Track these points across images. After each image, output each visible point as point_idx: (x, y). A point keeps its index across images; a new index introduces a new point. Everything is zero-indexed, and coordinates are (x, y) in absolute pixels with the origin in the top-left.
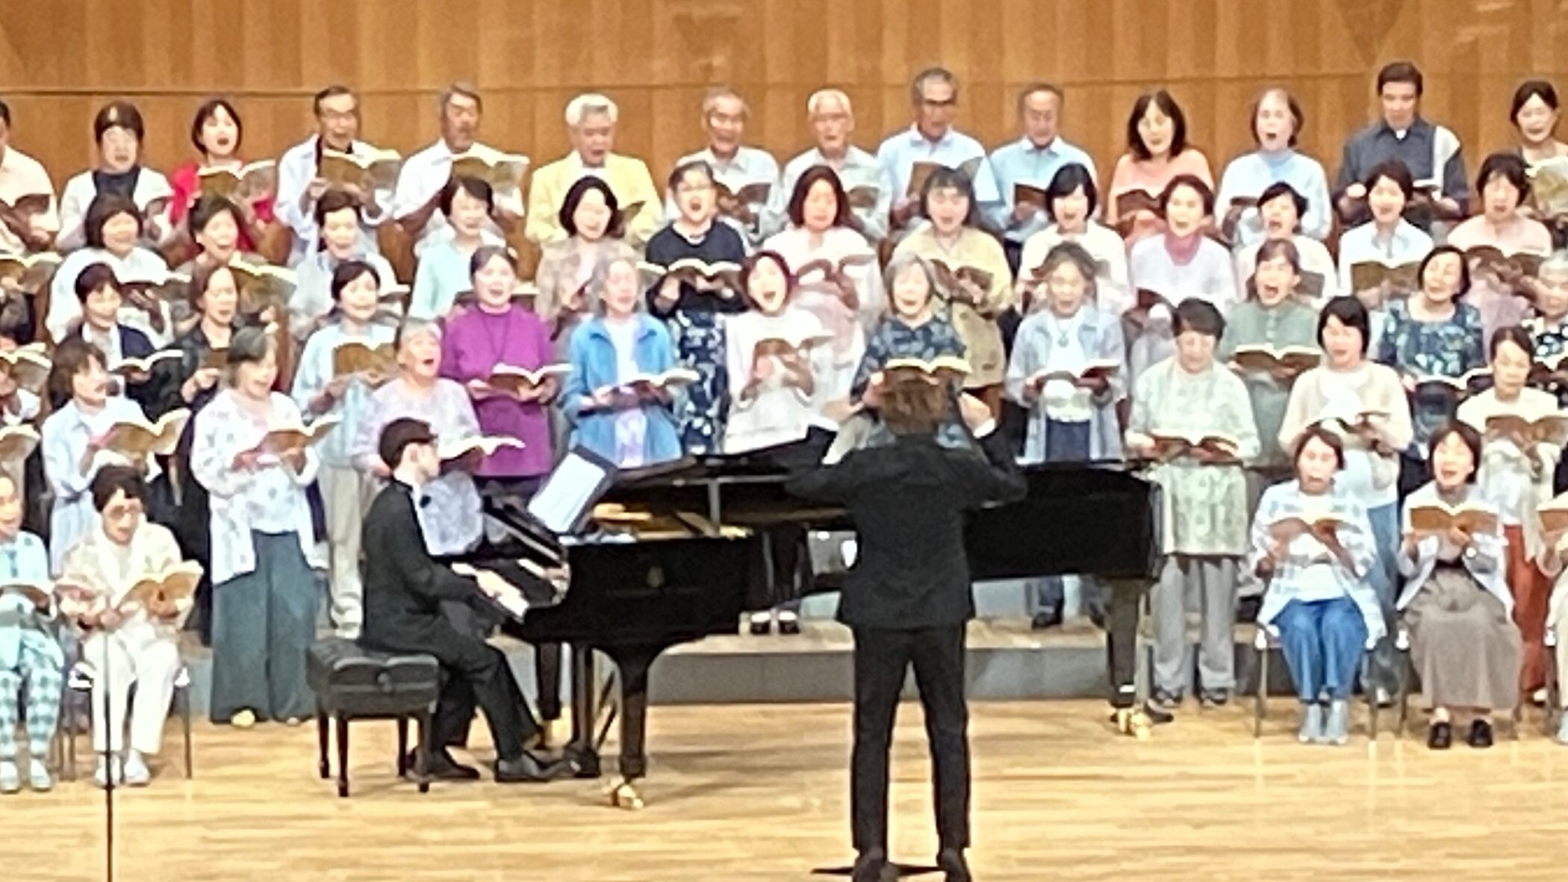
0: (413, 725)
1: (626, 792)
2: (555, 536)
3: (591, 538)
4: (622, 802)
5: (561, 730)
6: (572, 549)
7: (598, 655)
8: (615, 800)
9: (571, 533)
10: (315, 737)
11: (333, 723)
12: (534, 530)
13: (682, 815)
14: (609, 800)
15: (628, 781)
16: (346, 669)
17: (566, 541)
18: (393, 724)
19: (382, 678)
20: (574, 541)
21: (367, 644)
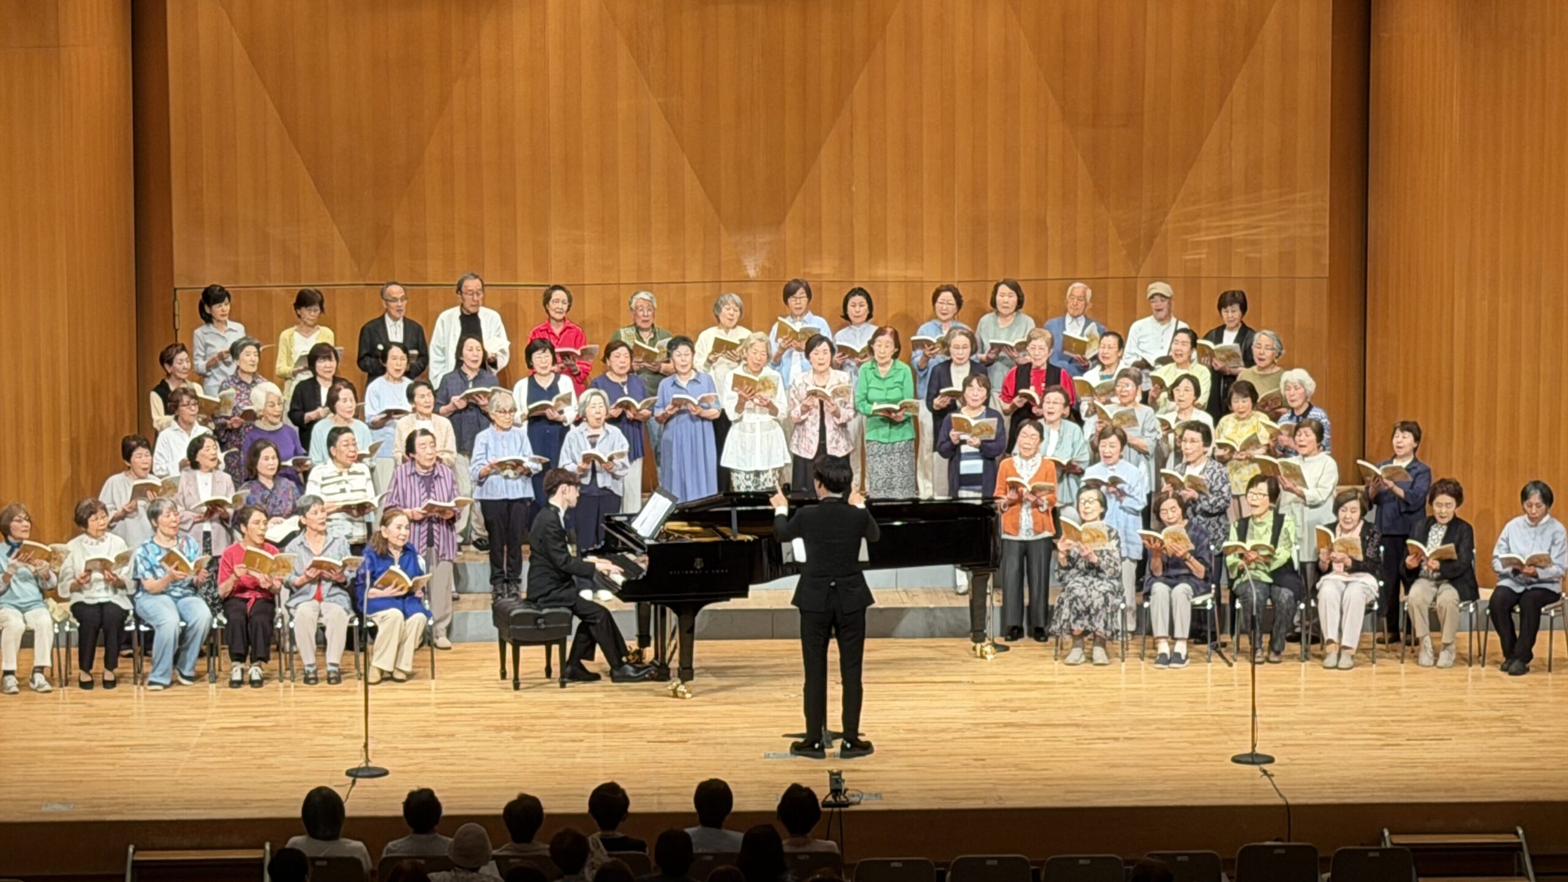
0: (555, 648)
1: (682, 688)
2: (643, 539)
3: (664, 541)
4: (680, 695)
5: (649, 653)
6: (650, 546)
7: (668, 609)
8: (675, 694)
9: (651, 538)
10: (498, 655)
11: (509, 648)
12: (632, 535)
13: (714, 702)
14: (671, 693)
15: (683, 683)
16: (517, 615)
17: (648, 542)
19: (540, 621)
20: (652, 542)
21: (530, 601)
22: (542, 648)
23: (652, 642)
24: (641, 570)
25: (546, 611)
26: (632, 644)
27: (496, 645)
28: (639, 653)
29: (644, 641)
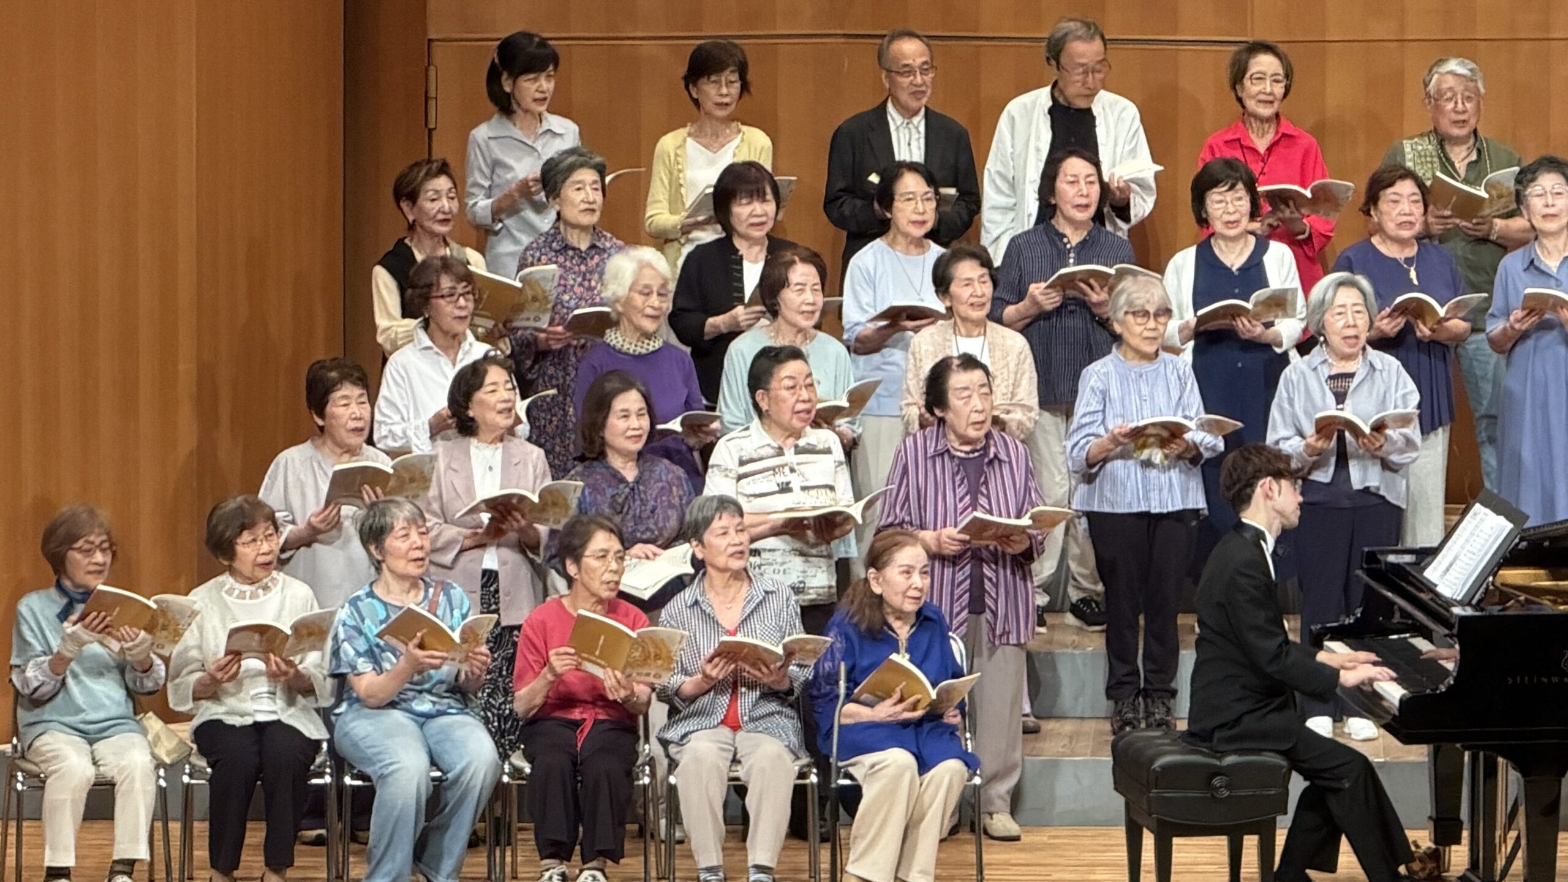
0: (1251, 843)
2: (1448, 604)
3: (1495, 610)
5: (1459, 857)
6: (1463, 619)
7: (1500, 760)
9: (1462, 603)
10: (1122, 855)
11: (1148, 841)
12: (1424, 596)
16: (1166, 768)
17: (1457, 610)
18: (1223, 841)
19: (1217, 781)
20: (1469, 612)
21: (1195, 737)
22: (1220, 843)
23: (1465, 834)
24: (1446, 672)
25: (1231, 759)
26: (1421, 838)
27: (1120, 834)
28: (1436, 857)
29: (1446, 832)
